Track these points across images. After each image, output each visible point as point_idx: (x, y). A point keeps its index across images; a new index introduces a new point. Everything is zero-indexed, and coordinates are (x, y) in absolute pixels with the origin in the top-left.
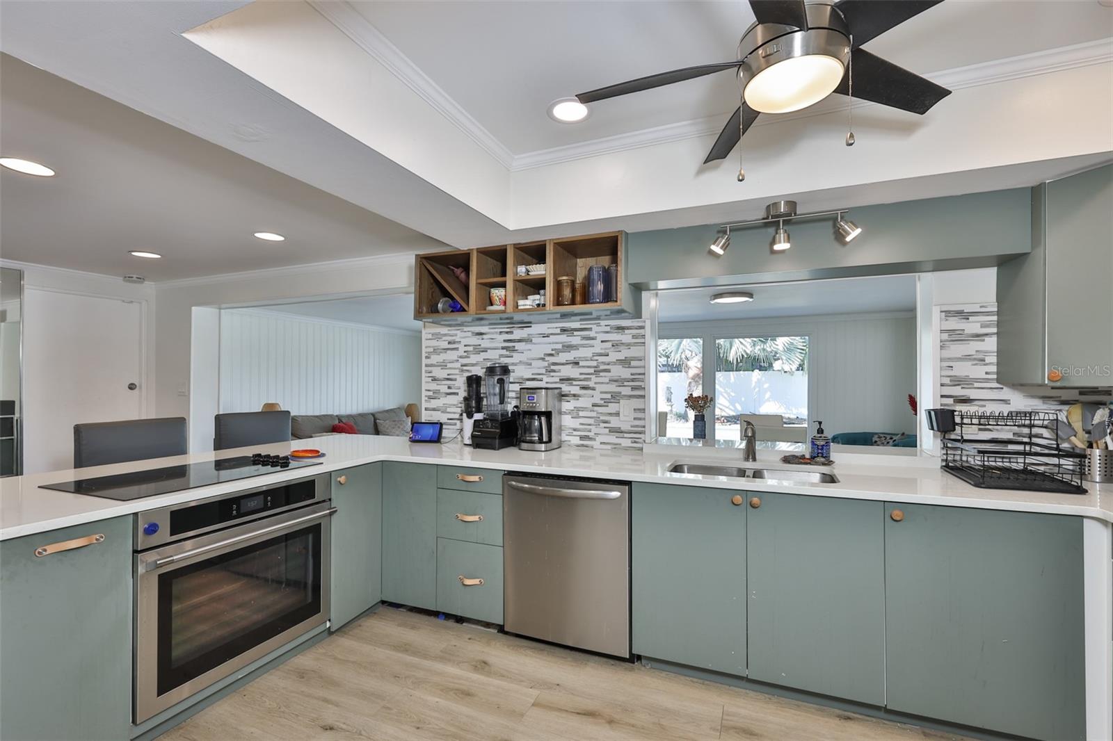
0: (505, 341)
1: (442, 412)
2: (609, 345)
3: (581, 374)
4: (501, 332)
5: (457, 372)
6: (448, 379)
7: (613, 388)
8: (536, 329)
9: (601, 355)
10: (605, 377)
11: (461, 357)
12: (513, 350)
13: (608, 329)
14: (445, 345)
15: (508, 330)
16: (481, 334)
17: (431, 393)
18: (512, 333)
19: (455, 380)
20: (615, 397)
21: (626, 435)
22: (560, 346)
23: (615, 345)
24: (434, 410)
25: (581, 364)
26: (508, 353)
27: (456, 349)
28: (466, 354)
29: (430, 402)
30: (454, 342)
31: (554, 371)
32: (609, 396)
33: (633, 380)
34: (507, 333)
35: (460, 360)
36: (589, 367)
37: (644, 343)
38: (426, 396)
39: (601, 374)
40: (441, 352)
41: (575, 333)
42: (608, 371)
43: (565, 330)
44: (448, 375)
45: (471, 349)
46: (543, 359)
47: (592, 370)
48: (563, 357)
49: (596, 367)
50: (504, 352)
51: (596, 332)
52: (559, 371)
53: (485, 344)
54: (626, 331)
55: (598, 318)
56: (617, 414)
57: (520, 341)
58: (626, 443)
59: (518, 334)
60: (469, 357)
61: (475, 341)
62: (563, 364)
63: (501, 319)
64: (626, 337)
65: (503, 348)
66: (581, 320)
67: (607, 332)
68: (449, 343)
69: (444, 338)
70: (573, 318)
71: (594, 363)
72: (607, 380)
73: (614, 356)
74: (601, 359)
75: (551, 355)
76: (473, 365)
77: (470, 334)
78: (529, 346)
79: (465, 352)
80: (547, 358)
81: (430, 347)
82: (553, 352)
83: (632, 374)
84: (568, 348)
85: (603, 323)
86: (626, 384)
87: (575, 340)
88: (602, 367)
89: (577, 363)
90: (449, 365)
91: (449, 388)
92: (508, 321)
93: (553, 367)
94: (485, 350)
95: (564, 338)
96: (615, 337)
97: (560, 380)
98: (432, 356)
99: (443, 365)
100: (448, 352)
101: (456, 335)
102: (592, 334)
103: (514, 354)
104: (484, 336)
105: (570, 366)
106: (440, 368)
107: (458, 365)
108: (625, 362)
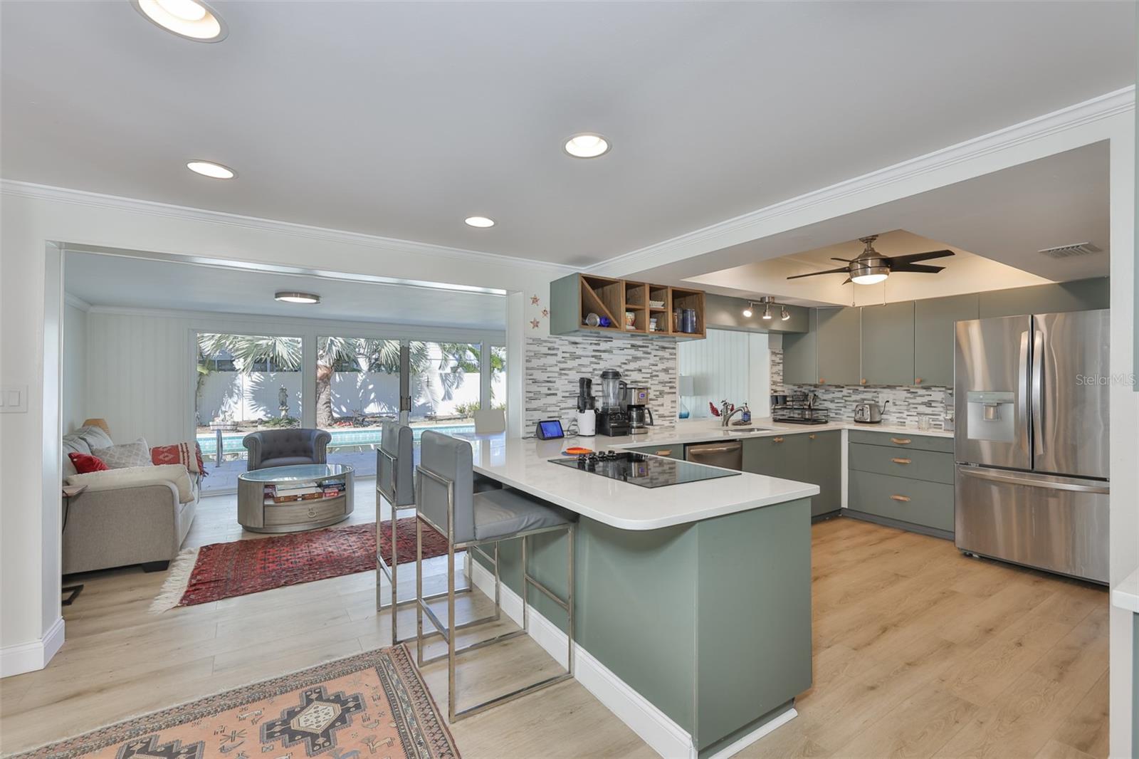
0: (594, 351)
1: (543, 411)
2: (657, 358)
3: (643, 378)
4: (591, 344)
5: (556, 375)
6: (548, 382)
7: (660, 388)
8: (616, 343)
9: (654, 365)
10: (656, 380)
11: (559, 362)
12: (599, 358)
13: (657, 347)
14: (545, 350)
15: (596, 342)
16: (576, 343)
17: (532, 395)
18: (599, 344)
19: (554, 382)
20: (662, 393)
21: (667, 419)
22: (630, 358)
23: (662, 358)
24: (535, 410)
25: (643, 371)
26: (596, 361)
27: (556, 355)
28: (563, 360)
29: (531, 403)
30: (554, 349)
31: (627, 376)
32: (658, 393)
33: (670, 382)
34: (596, 344)
35: (559, 364)
36: (647, 373)
37: (675, 358)
38: (527, 398)
39: (654, 378)
40: (541, 357)
41: (640, 349)
42: (657, 376)
43: (634, 346)
44: (548, 377)
45: (568, 355)
46: (620, 366)
47: (649, 376)
48: (633, 366)
49: (651, 373)
50: (593, 359)
51: (652, 349)
52: (630, 376)
53: (579, 352)
54: (667, 350)
55: (652, 340)
56: (662, 405)
57: (604, 351)
58: (667, 423)
59: (604, 346)
60: (566, 363)
61: (571, 348)
62: (632, 371)
63: (591, 333)
64: (666, 354)
65: (593, 356)
66: (643, 340)
67: (657, 350)
68: (549, 349)
69: (545, 344)
70: (638, 338)
71: (650, 371)
72: (656, 382)
73: (661, 367)
74: (654, 368)
75: (625, 364)
76: (570, 369)
77: (567, 343)
78: (611, 356)
79: (563, 358)
80: (623, 366)
81: (530, 351)
82: (626, 362)
83: (670, 379)
84: (636, 359)
85: (655, 343)
86: (667, 385)
87: (639, 354)
88: (654, 373)
89: (640, 370)
90: (549, 369)
91: (549, 389)
92: (596, 335)
93: (626, 373)
94: (579, 357)
95: (632, 352)
96: (660, 353)
97: (632, 382)
98: (533, 360)
99: (543, 369)
100: (549, 357)
101: (555, 343)
102: (649, 350)
103: (601, 362)
104: (578, 346)
105: (636, 372)
106: (541, 371)
107: (557, 369)
108: (666, 370)
